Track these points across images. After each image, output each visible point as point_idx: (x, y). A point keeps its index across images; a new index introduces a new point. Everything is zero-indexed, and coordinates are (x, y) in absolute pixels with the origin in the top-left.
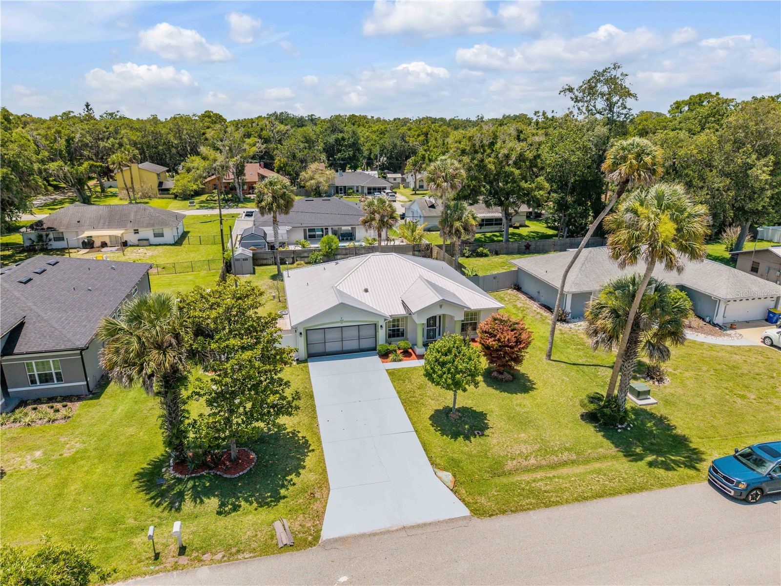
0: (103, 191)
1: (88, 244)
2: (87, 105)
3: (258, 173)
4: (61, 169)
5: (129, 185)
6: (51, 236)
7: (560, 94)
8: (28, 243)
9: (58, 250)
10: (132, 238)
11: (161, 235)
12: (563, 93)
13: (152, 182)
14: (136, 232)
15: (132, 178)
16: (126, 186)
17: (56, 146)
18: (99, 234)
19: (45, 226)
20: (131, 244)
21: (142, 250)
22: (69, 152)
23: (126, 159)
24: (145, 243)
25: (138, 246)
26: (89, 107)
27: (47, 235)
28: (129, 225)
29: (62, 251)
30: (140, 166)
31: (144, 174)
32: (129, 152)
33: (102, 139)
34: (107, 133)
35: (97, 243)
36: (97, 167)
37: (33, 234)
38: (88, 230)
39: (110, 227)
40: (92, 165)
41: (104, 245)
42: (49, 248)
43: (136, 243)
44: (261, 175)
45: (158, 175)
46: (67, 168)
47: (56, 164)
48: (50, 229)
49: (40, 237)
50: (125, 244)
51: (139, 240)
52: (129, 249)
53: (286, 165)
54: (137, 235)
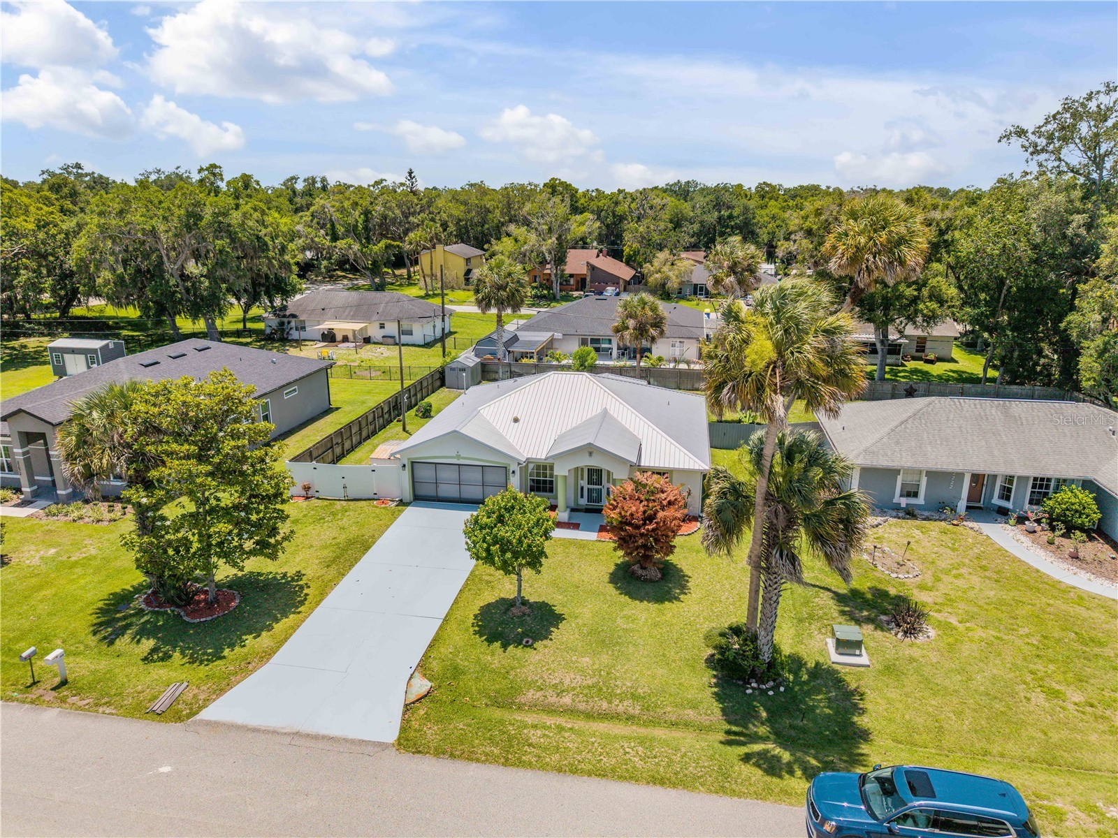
0: (409, 277)
1: (329, 337)
2: (410, 173)
3: (588, 263)
4: (351, 248)
5: (427, 271)
6: (293, 324)
7: (1000, 141)
8: (268, 331)
9: (296, 341)
10: (375, 332)
11: (410, 333)
12: (1006, 139)
13: (458, 269)
14: (382, 326)
15: (432, 263)
16: (423, 272)
17: (351, 220)
18: (342, 327)
19: (288, 313)
20: (376, 341)
21: (383, 349)
22: (366, 228)
23: (426, 238)
24: (390, 341)
25: (381, 344)
26: (413, 175)
27: (289, 323)
28: (375, 317)
29: (298, 343)
30: (447, 248)
31: (450, 257)
32: (431, 229)
33: (414, 214)
34: (419, 206)
35: (339, 337)
36: (395, 247)
37: (274, 321)
38: (330, 319)
39: (353, 318)
40: (390, 244)
41: (345, 339)
42: (290, 338)
43: (381, 340)
44: (592, 265)
45: (468, 260)
46: (356, 247)
47: (344, 242)
48: (294, 316)
49: (282, 324)
50: (367, 340)
51: (383, 337)
52: (369, 347)
53: (636, 253)
54: (382, 330)
